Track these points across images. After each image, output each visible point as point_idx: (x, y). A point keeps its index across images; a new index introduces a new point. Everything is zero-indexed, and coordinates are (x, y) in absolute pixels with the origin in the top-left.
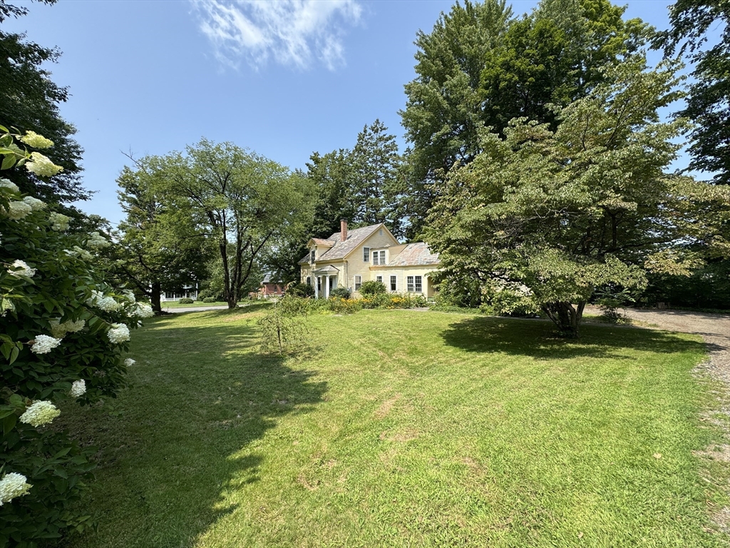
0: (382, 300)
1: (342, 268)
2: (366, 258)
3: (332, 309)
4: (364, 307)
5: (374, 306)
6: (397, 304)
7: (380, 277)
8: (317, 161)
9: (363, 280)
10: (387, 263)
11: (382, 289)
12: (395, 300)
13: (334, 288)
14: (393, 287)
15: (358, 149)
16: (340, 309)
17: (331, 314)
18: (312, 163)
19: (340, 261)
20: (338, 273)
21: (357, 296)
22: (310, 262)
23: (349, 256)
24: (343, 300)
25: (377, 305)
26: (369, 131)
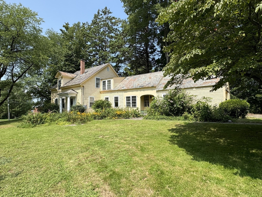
0: (109, 113)
1: (79, 91)
2: (98, 85)
3: (68, 120)
4: (95, 118)
5: (103, 117)
6: (119, 116)
7: (107, 98)
8: (67, 28)
9: (95, 100)
10: (112, 88)
11: (109, 105)
12: (118, 113)
13: (74, 105)
14: (117, 105)
15: (94, 23)
16: (75, 120)
17: (67, 124)
18: (64, 29)
19: (78, 86)
20: (77, 95)
21: (91, 111)
22: (57, 88)
23: (85, 83)
24: (79, 113)
25: (105, 117)
26: (101, 13)
